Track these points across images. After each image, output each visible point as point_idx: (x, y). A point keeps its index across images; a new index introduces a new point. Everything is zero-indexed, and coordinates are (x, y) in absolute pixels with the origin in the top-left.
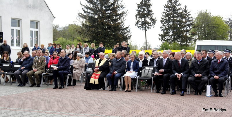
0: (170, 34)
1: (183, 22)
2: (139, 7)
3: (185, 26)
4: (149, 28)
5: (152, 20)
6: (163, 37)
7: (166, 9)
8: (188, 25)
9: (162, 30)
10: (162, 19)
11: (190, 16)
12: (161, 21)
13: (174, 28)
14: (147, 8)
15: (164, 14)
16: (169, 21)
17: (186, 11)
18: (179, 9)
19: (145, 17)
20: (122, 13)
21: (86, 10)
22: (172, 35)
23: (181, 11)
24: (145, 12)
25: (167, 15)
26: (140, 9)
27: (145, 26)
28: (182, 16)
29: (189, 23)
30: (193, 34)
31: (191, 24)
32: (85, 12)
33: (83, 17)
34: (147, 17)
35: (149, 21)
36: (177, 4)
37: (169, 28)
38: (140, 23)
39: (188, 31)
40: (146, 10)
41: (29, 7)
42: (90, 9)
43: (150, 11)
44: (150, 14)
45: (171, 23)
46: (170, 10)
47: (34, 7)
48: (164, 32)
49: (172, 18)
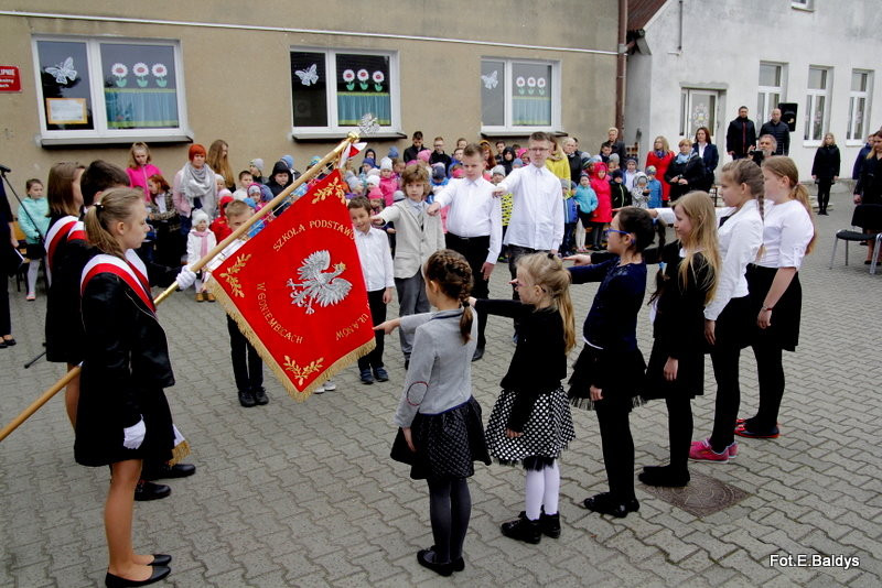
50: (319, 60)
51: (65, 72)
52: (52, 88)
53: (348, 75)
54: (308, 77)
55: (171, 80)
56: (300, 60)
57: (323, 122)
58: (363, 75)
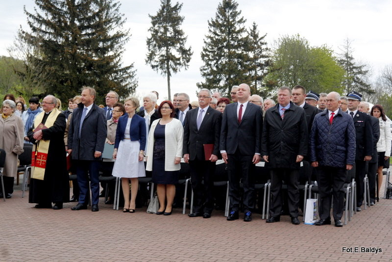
0: (222, 83)
1: (249, 59)
2: (154, 24)
3: (254, 68)
4: (175, 70)
5: (184, 51)
7: (212, 29)
8: (260, 65)
9: (204, 75)
10: (205, 50)
11: (263, 47)
12: (203, 56)
13: (231, 72)
14: (173, 26)
15: (209, 41)
16: (220, 56)
17: (255, 36)
18: (241, 31)
19: (167, 45)
20: (118, 36)
21: (36, 25)
22: (225, 86)
23: (244, 35)
24: (168, 35)
25: (215, 43)
26: (156, 27)
27: (167, 64)
28: (247, 45)
29: (262, 61)
30: (271, 86)
31: (267, 64)
32: (34, 30)
33: (30, 40)
34: (173, 44)
35: (178, 55)
36: (237, 19)
37: (220, 71)
38: (157, 58)
39: (259, 78)
40: (171, 29)
42: (47, 23)
43: (179, 33)
44: (178, 38)
45: (224, 60)
46: (222, 32)
48: (208, 80)
49: (226, 50)
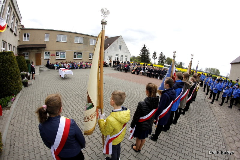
2: (153, 54)
6: (159, 62)
10: (159, 57)
20: (149, 55)
21: (141, 53)
28: (164, 57)
30: (166, 62)
31: (166, 60)
35: (156, 58)
38: (153, 58)
41: (125, 52)
43: (156, 55)
45: (161, 59)
47: (126, 52)
50: (76, 53)
51: (58, 54)
52: (57, 55)
53: (78, 54)
54: (75, 54)
55: (65, 55)
56: (75, 53)
57: (76, 58)
58: (79, 54)
